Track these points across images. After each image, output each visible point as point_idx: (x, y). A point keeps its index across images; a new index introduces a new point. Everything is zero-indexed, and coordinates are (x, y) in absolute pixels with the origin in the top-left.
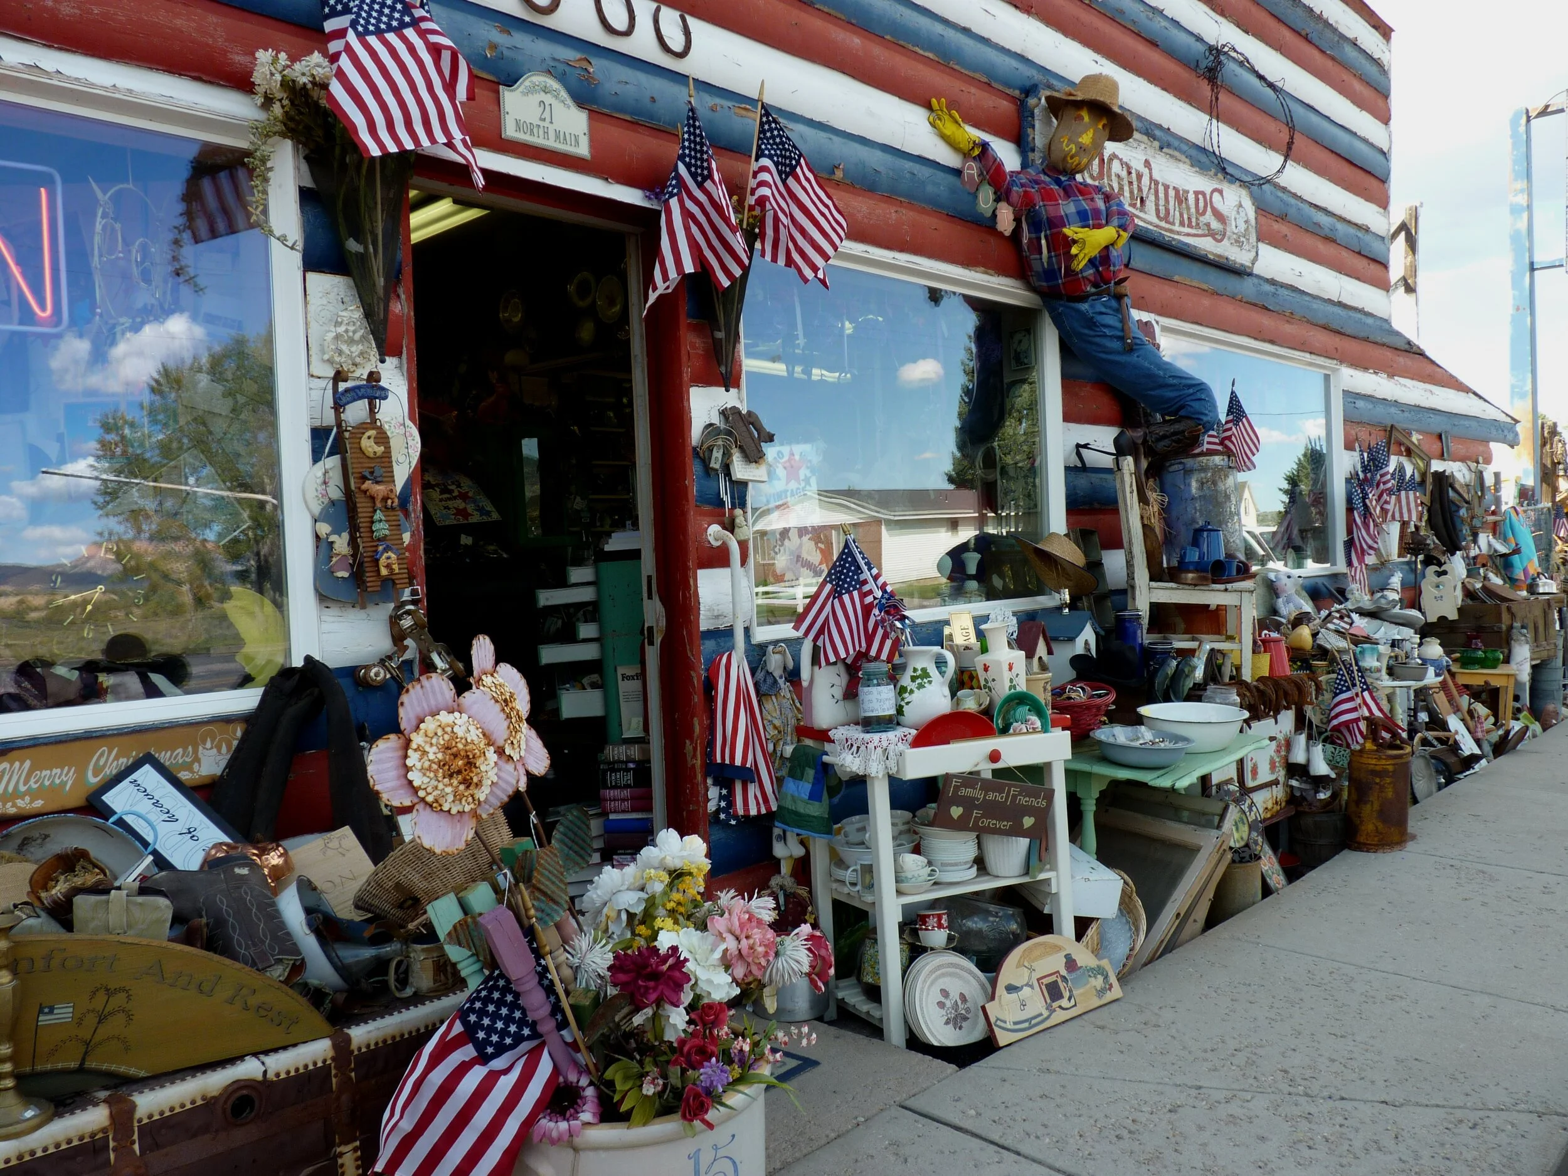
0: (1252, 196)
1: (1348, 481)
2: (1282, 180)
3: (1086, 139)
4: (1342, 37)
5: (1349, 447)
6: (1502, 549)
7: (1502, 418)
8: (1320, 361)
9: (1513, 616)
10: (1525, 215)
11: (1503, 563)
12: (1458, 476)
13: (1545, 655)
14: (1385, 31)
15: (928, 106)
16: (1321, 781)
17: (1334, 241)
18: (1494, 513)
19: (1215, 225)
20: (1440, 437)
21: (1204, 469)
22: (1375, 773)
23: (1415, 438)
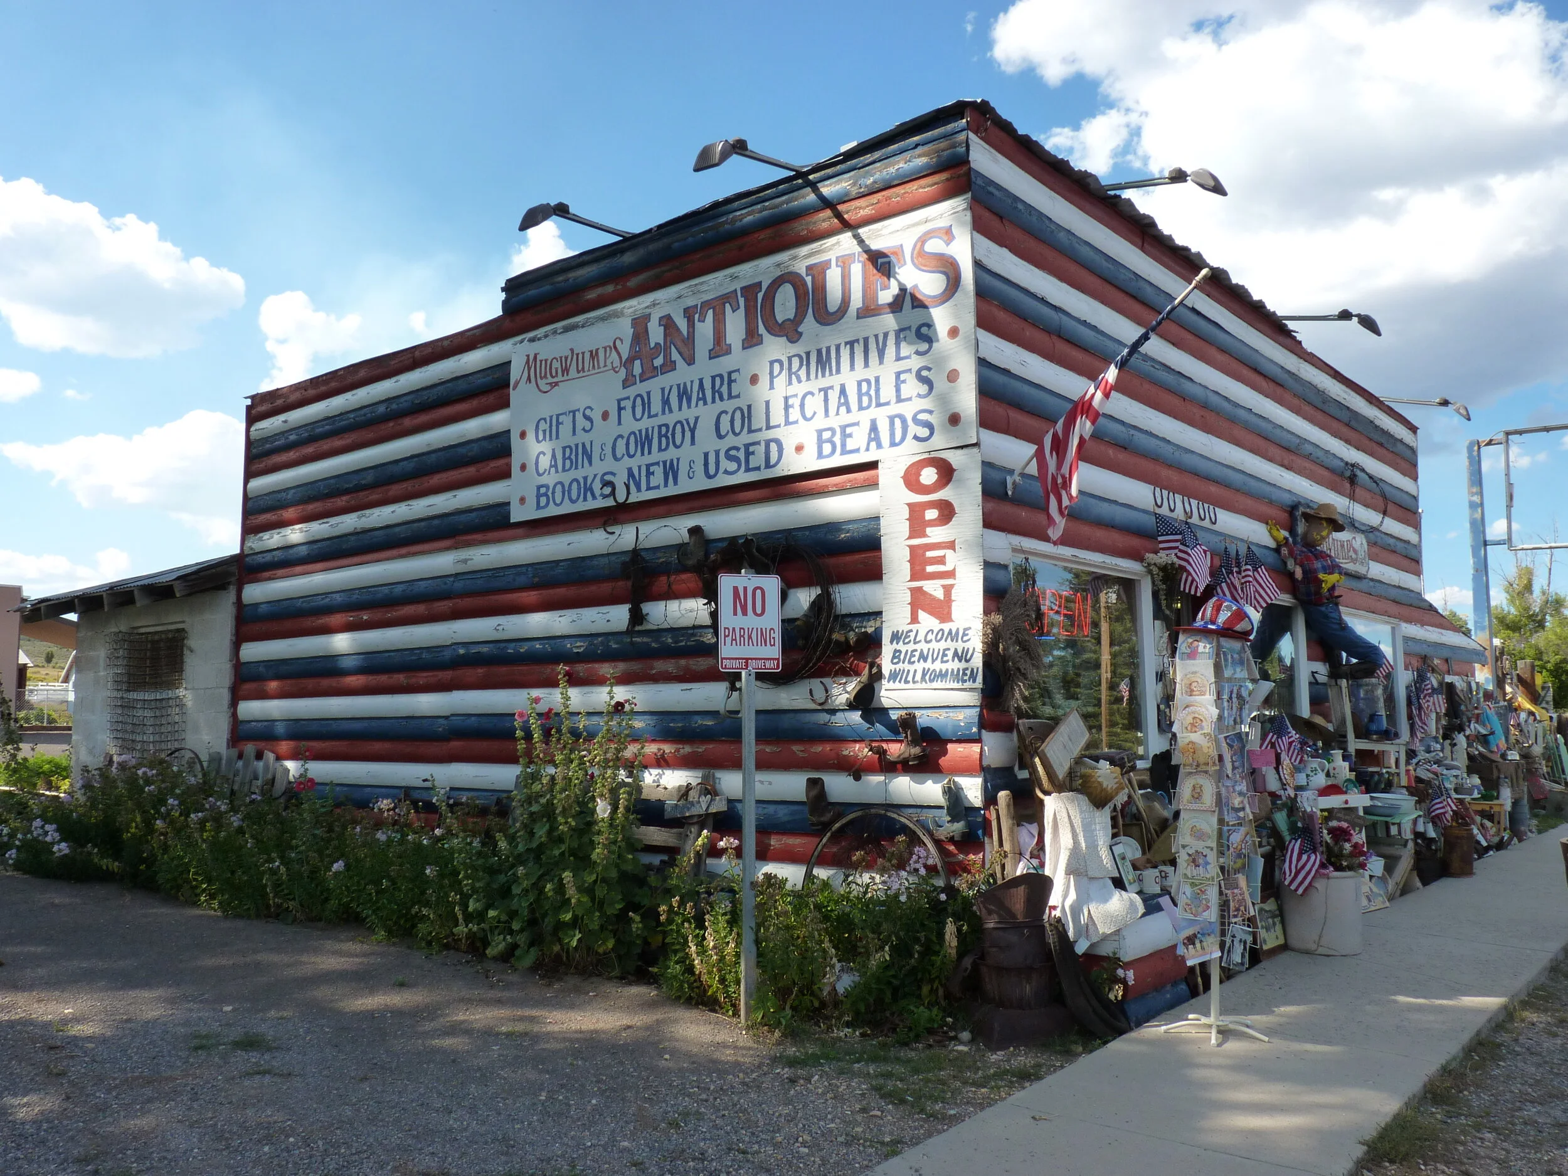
0: (1366, 537)
1: (1407, 688)
2: (1383, 528)
3: (1324, 533)
4: (1396, 439)
5: (1406, 669)
6: (1484, 732)
7: (1479, 647)
8: (1392, 620)
9: (1499, 771)
10: (1479, 510)
11: (1484, 740)
12: (1457, 684)
13: (1517, 796)
14: (1414, 429)
15: (1267, 523)
16: (1432, 840)
17: (1394, 552)
18: (1476, 708)
19: (1354, 556)
20: (1447, 660)
21: (1367, 685)
22: (1457, 837)
23: (1436, 661)
